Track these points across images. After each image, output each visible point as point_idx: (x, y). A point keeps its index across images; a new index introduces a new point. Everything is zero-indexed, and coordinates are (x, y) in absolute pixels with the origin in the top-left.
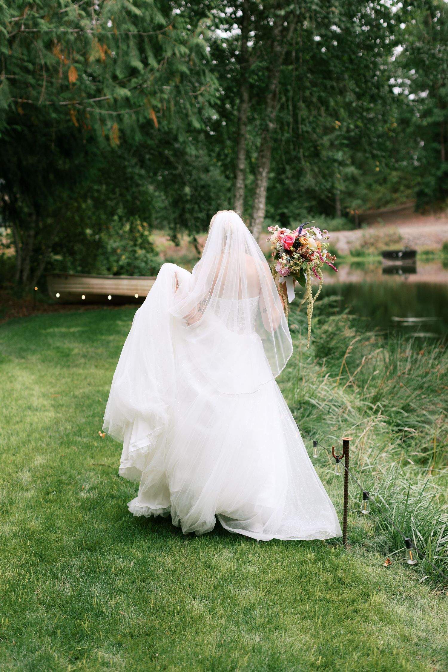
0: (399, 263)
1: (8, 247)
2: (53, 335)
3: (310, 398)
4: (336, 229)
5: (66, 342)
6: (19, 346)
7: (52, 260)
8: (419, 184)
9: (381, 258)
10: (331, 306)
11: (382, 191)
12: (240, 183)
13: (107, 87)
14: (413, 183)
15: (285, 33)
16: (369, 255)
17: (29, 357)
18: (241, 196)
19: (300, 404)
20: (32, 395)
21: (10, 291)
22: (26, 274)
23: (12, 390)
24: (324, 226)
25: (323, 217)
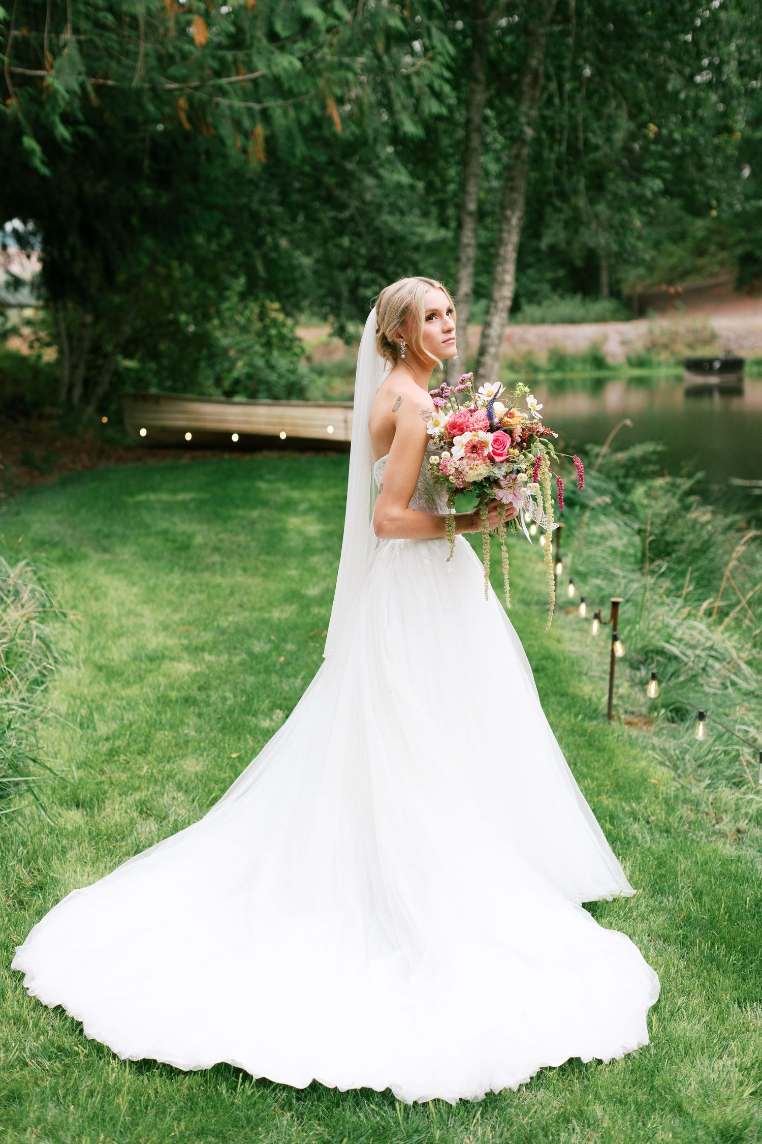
0: (713, 380)
1: (46, 344)
2: (149, 507)
3: (668, 642)
4: (601, 319)
5: (176, 519)
6: (94, 527)
7: (121, 369)
8: (741, 242)
9: (681, 371)
10: (645, 460)
11: (678, 253)
12: (468, 237)
13: (260, 53)
14: (731, 241)
16: (659, 364)
17: (118, 549)
18: (469, 259)
19: (646, 653)
20: (143, 626)
21: (56, 423)
22: (78, 392)
23: (104, 616)
24: (580, 313)
25: (578, 298)
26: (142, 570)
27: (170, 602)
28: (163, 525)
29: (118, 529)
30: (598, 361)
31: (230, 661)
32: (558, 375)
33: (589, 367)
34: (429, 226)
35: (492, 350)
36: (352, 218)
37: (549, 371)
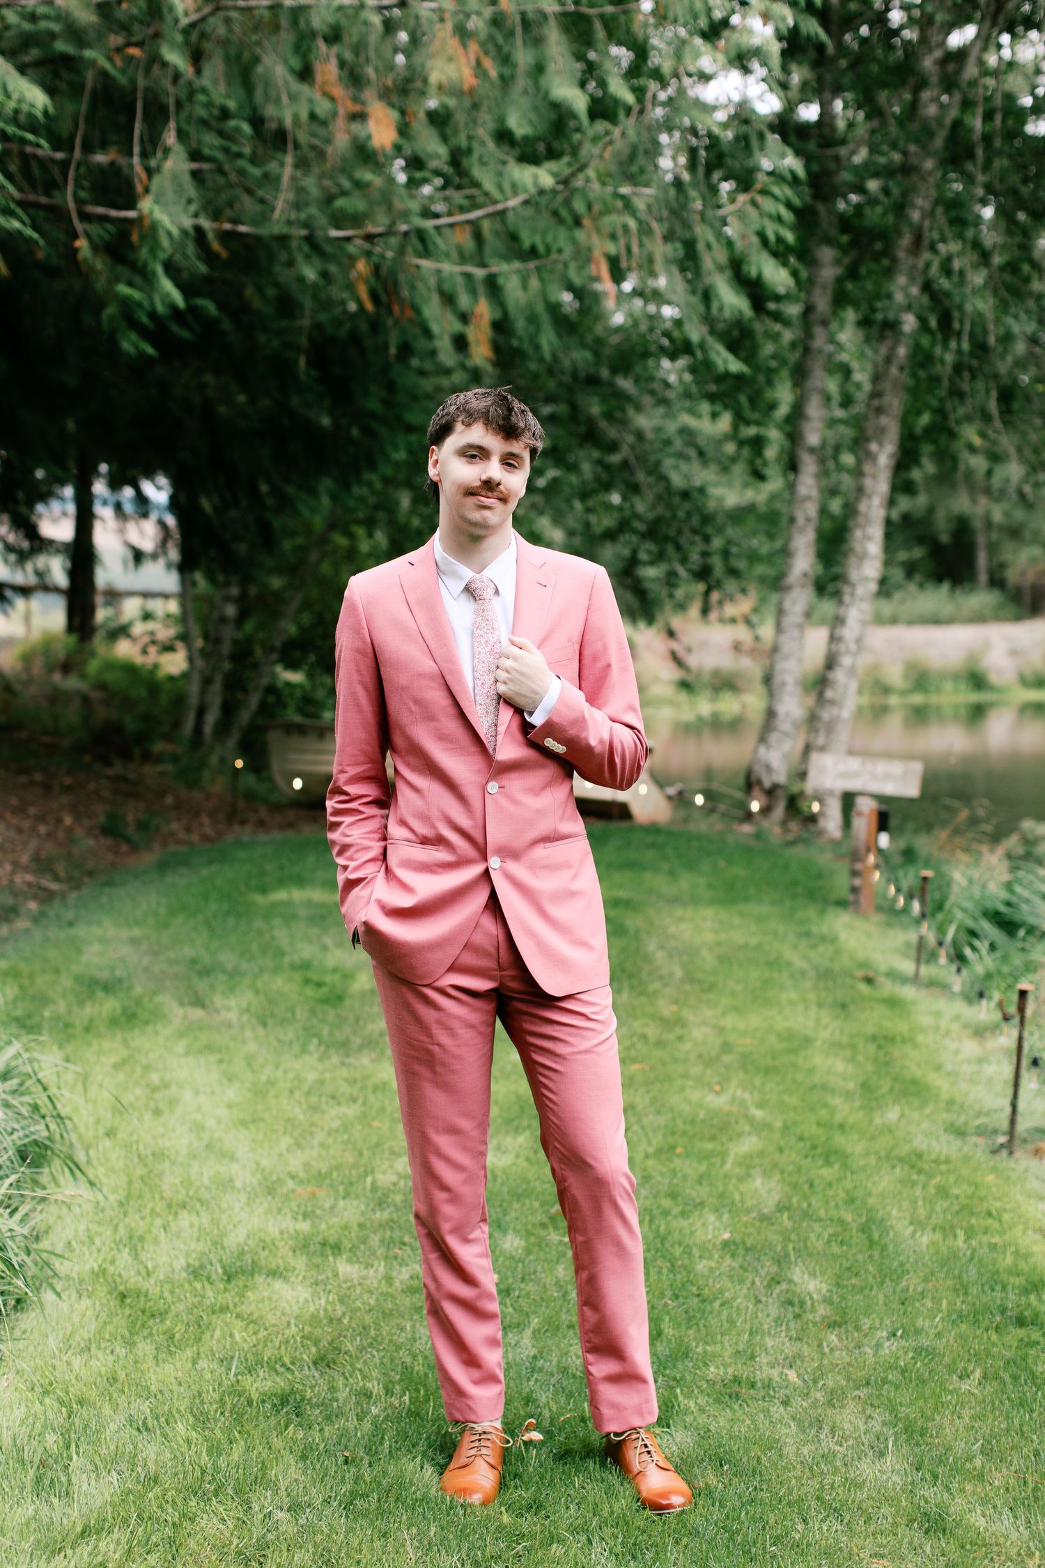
1: (168, 648)
2: (288, 914)
4: (978, 618)
6: (188, 951)
7: (280, 685)
12: (807, 485)
13: (483, 163)
15: (951, 67)
18: (808, 520)
20: (230, 1183)
21: (168, 767)
22: (211, 718)
23: (159, 1155)
24: (947, 609)
25: (945, 587)
26: (252, 1047)
27: (291, 1122)
28: (306, 951)
29: (228, 958)
30: (977, 680)
31: (389, 1280)
32: (918, 699)
33: (963, 687)
34: (730, 485)
35: (846, 661)
36: (625, 464)
37: (904, 693)
